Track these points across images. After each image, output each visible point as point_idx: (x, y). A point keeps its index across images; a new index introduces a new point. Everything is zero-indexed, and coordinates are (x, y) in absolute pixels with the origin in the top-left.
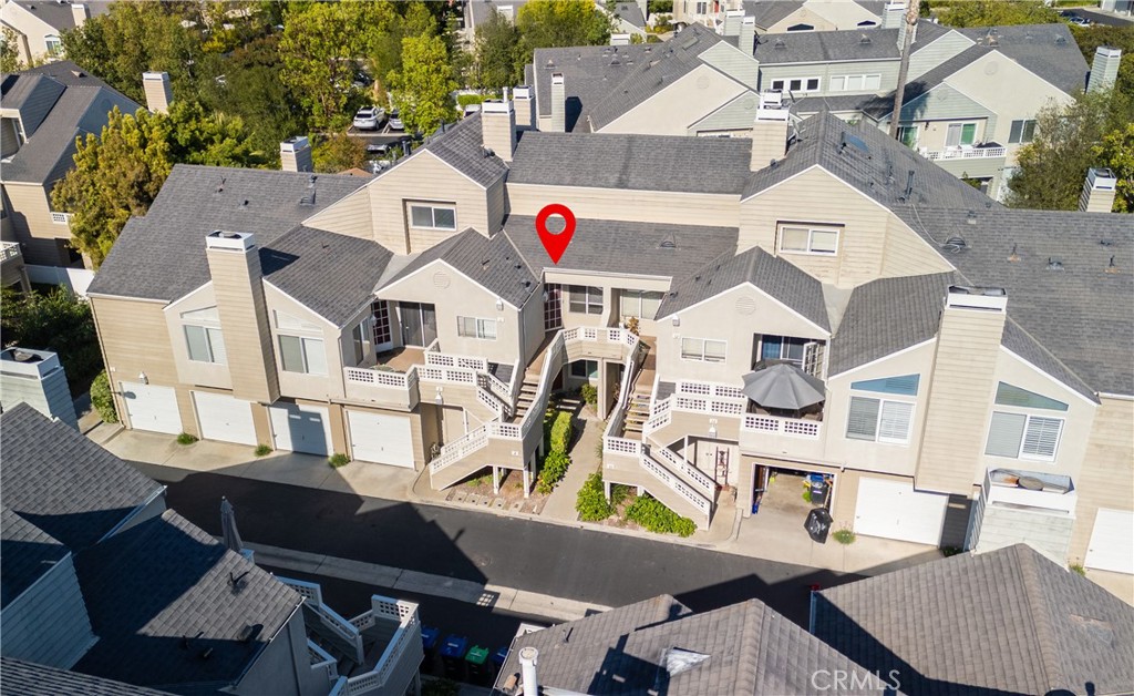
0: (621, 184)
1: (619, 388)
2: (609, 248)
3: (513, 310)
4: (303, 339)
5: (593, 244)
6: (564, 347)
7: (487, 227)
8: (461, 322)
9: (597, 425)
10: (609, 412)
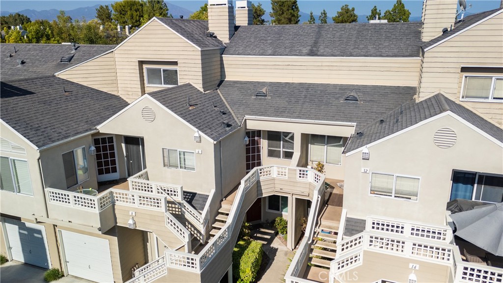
0: (312, 53)
1: (306, 222)
2: (300, 102)
3: (209, 143)
4: (14, 160)
5: (287, 99)
6: (258, 182)
7: (201, 82)
8: (166, 154)
9: (286, 254)
10: (297, 243)
